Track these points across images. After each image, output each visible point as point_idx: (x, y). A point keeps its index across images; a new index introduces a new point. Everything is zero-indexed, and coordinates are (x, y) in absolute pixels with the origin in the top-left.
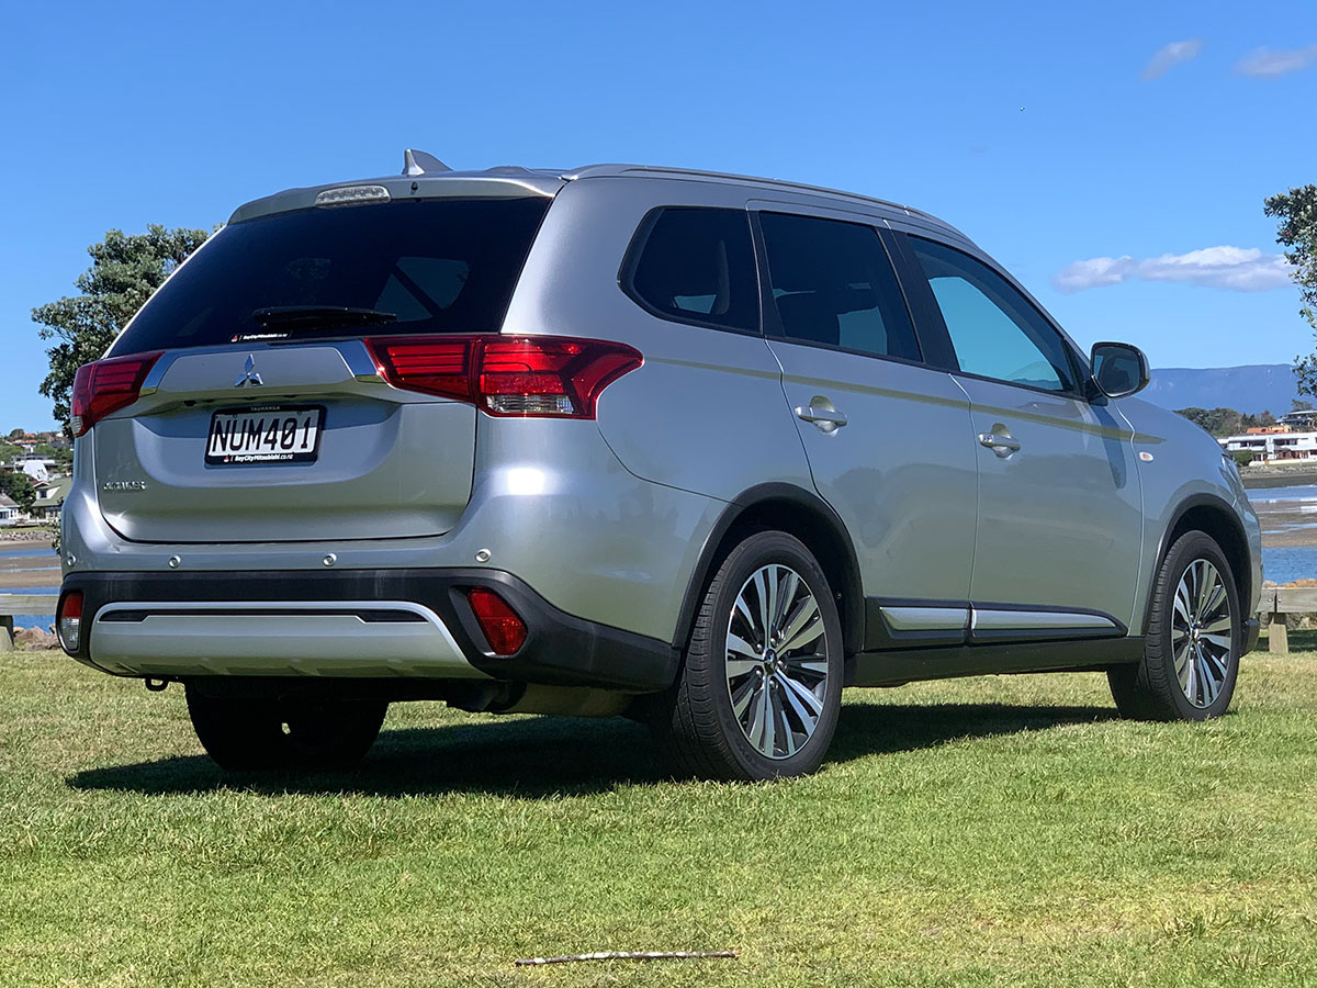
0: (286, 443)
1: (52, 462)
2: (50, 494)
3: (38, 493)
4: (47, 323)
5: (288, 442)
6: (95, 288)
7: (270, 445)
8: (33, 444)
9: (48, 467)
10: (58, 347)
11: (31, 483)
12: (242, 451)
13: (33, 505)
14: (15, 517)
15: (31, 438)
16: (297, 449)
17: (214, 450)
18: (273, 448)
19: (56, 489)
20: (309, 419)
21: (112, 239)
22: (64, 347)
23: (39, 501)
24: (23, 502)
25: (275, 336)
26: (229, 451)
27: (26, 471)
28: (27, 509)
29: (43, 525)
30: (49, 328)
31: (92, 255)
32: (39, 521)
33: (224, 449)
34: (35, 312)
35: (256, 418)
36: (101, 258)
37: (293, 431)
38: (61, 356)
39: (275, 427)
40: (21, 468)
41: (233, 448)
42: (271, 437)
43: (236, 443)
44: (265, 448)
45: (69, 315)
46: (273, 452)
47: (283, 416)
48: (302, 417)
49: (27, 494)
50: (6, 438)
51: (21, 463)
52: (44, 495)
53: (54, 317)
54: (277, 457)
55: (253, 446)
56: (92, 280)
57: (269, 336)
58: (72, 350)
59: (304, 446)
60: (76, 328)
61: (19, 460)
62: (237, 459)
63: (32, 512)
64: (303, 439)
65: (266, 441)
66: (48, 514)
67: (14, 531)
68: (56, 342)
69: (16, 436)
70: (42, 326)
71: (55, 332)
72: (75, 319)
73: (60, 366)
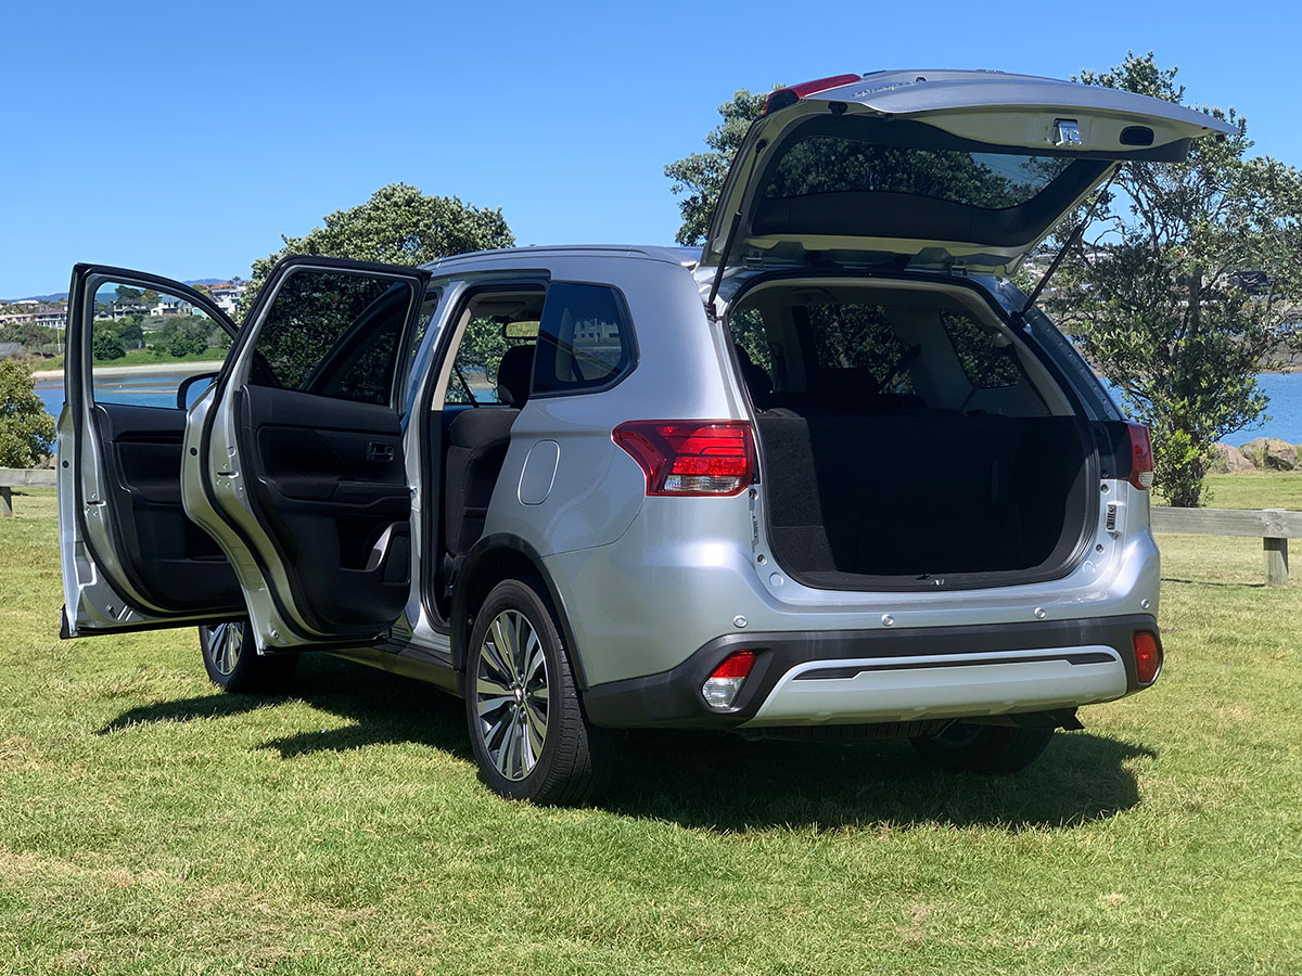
4: (678, 179)
6: (722, 145)
10: (688, 200)
21: (739, 98)
22: (694, 199)
30: (679, 183)
31: (721, 112)
34: (667, 169)
36: (729, 115)
38: (691, 208)
45: (697, 170)
53: (683, 173)
56: (719, 137)
58: (701, 201)
60: (704, 182)
68: (687, 195)
70: (673, 182)
71: (685, 186)
72: (702, 174)
73: (690, 217)
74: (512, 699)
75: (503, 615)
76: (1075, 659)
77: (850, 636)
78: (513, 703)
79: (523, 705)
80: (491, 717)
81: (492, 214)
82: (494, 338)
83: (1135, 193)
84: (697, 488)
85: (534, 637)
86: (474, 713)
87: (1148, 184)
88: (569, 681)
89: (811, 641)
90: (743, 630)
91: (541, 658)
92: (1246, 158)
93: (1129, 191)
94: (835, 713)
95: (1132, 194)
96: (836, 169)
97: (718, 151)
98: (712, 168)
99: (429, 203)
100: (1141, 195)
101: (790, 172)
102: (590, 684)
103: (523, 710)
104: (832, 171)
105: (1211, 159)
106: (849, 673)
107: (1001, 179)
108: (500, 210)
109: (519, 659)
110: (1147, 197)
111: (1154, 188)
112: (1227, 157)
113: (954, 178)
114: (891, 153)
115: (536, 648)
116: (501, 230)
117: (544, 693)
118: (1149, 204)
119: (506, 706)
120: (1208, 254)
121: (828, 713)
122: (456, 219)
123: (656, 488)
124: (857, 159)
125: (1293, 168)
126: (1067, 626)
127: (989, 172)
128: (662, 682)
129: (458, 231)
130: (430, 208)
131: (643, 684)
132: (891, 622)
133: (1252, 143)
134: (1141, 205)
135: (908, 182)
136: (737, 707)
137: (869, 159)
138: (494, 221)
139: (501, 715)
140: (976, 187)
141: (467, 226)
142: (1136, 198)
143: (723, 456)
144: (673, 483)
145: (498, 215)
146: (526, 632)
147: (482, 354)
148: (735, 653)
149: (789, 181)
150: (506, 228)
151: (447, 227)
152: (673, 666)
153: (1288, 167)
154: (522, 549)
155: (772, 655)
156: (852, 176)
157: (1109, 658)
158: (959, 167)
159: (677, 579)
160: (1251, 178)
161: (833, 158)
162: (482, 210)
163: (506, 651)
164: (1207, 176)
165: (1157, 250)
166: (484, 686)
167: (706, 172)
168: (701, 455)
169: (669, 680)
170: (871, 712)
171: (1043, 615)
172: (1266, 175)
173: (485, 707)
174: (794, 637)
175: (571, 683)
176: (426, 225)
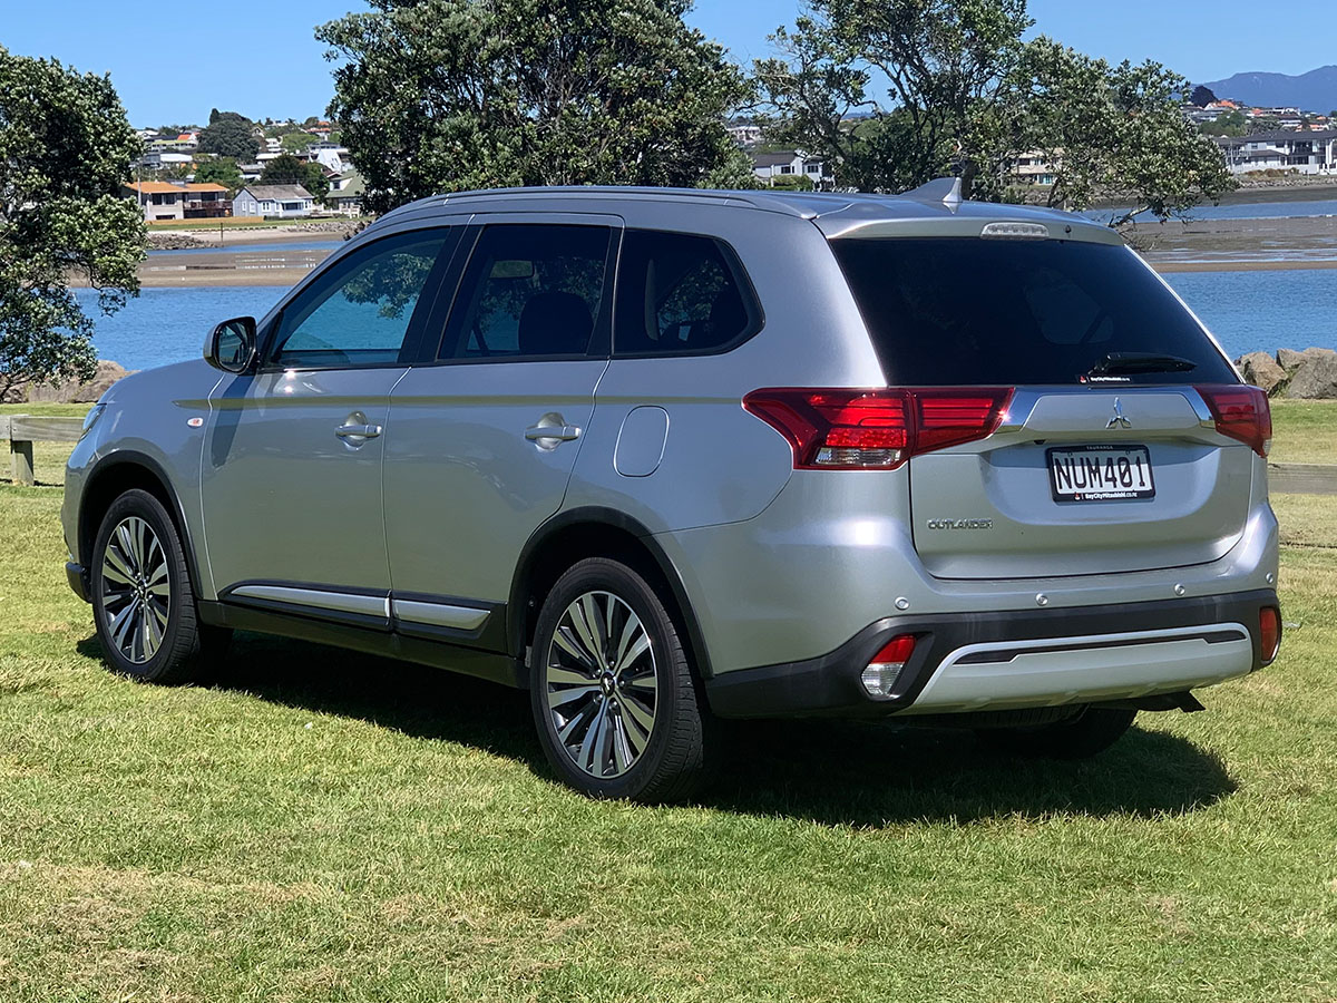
0: (1125, 481)
1: (345, 150)
2: (343, 185)
3: (332, 185)
4: (332, 43)
5: (1126, 480)
7: (1112, 483)
8: (327, 132)
9: (341, 156)
10: (343, 68)
11: (324, 173)
12: (1088, 489)
13: (327, 196)
14: (310, 208)
15: (325, 126)
16: (1136, 487)
17: (1061, 487)
18: (1115, 486)
19: (348, 181)
20: (1138, 458)
22: (350, 68)
23: (332, 193)
24: (317, 193)
25: (1119, 379)
26: (1075, 489)
27: (320, 160)
28: (322, 200)
29: (336, 216)
30: (333, 48)
32: (332, 212)
33: (1070, 487)
34: (319, 31)
35: (1092, 456)
37: (1128, 469)
38: (347, 78)
39: (1110, 463)
40: (315, 157)
41: (1079, 486)
42: (1110, 476)
43: (1080, 481)
44: (1109, 486)
45: (354, 32)
46: (1115, 490)
47: (1116, 455)
48: (1132, 455)
49: (321, 184)
50: (301, 126)
51: (316, 152)
52: (337, 186)
53: (339, 35)
54: (1123, 495)
55: (1096, 483)
57: (1114, 379)
58: (359, 71)
59: (1142, 484)
60: (363, 48)
61: (314, 148)
62: (1087, 497)
63: (326, 203)
64: (1140, 477)
65: (1107, 480)
66: (341, 205)
67: (309, 222)
68: (342, 63)
69: (311, 124)
70: (326, 47)
71: (340, 51)
72: (361, 38)
73: (347, 90)
74: (598, 688)
75: (588, 598)
76: (1212, 638)
77: (1008, 617)
78: (598, 693)
79: (614, 695)
80: (568, 710)
81: (98, 80)
82: (104, 232)
83: (895, 76)
84: (849, 460)
85: (634, 621)
86: (544, 705)
87: (912, 64)
88: (684, 668)
89: (971, 623)
90: (903, 612)
91: (646, 642)
92: (1027, 38)
93: (888, 73)
94: (992, 699)
95: (892, 77)
96: (522, 31)
97: (380, 11)
98: (374, 31)
99: (21, 64)
100: (903, 79)
101: (467, 32)
102: (715, 672)
103: (613, 700)
104: (519, 34)
105: (988, 40)
106: (1006, 656)
107: (719, 48)
108: (108, 75)
109: (610, 646)
110: (908, 79)
111: (921, 68)
112: (1007, 38)
113: (663, 45)
114: (589, 14)
115: (638, 633)
116: (109, 100)
117: (651, 682)
118: (910, 89)
119: (588, 697)
120: (986, 149)
121: (986, 699)
122: (56, 87)
123: (806, 460)
124: (548, 20)
125: (1072, 49)
126: (1204, 603)
127: (702, 38)
128: (814, 668)
129: (59, 101)
130: (23, 71)
131: (789, 671)
132: (1045, 602)
133: (1033, 22)
134: (902, 90)
135: (609, 47)
136: (896, 694)
137: (561, 19)
138: (101, 89)
139: (583, 707)
140: (689, 56)
141: (70, 95)
142: (897, 81)
143: (885, 427)
144: (825, 456)
145: (106, 81)
146: (622, 616)
147: (88, 252)
148: (897, 637)
149: (465, 45)
150: (116, 98)
151: (45, 95)
152: (826, 652)
153: (1066, 48)
154: (623, 525)
155: (933, 637)
156: (542, 39)
157: (1240, 636)
158: (668, 32)
159: (829, 558)
160: (1033, 61)
161: (519, 19)
162: (85, 75)
163: (592, 638)
164: (983, 59)
165: (919, 143)
166: (555, 674)
167: (365, 35)
168: (859, 426)
169: (822, 666)
170: (1028, 697)
171: (1183, 592)
172: (1050, 60)
173: (556, 699)
174: (955, 619)
175: (686, 671)
176: (18, 93)
